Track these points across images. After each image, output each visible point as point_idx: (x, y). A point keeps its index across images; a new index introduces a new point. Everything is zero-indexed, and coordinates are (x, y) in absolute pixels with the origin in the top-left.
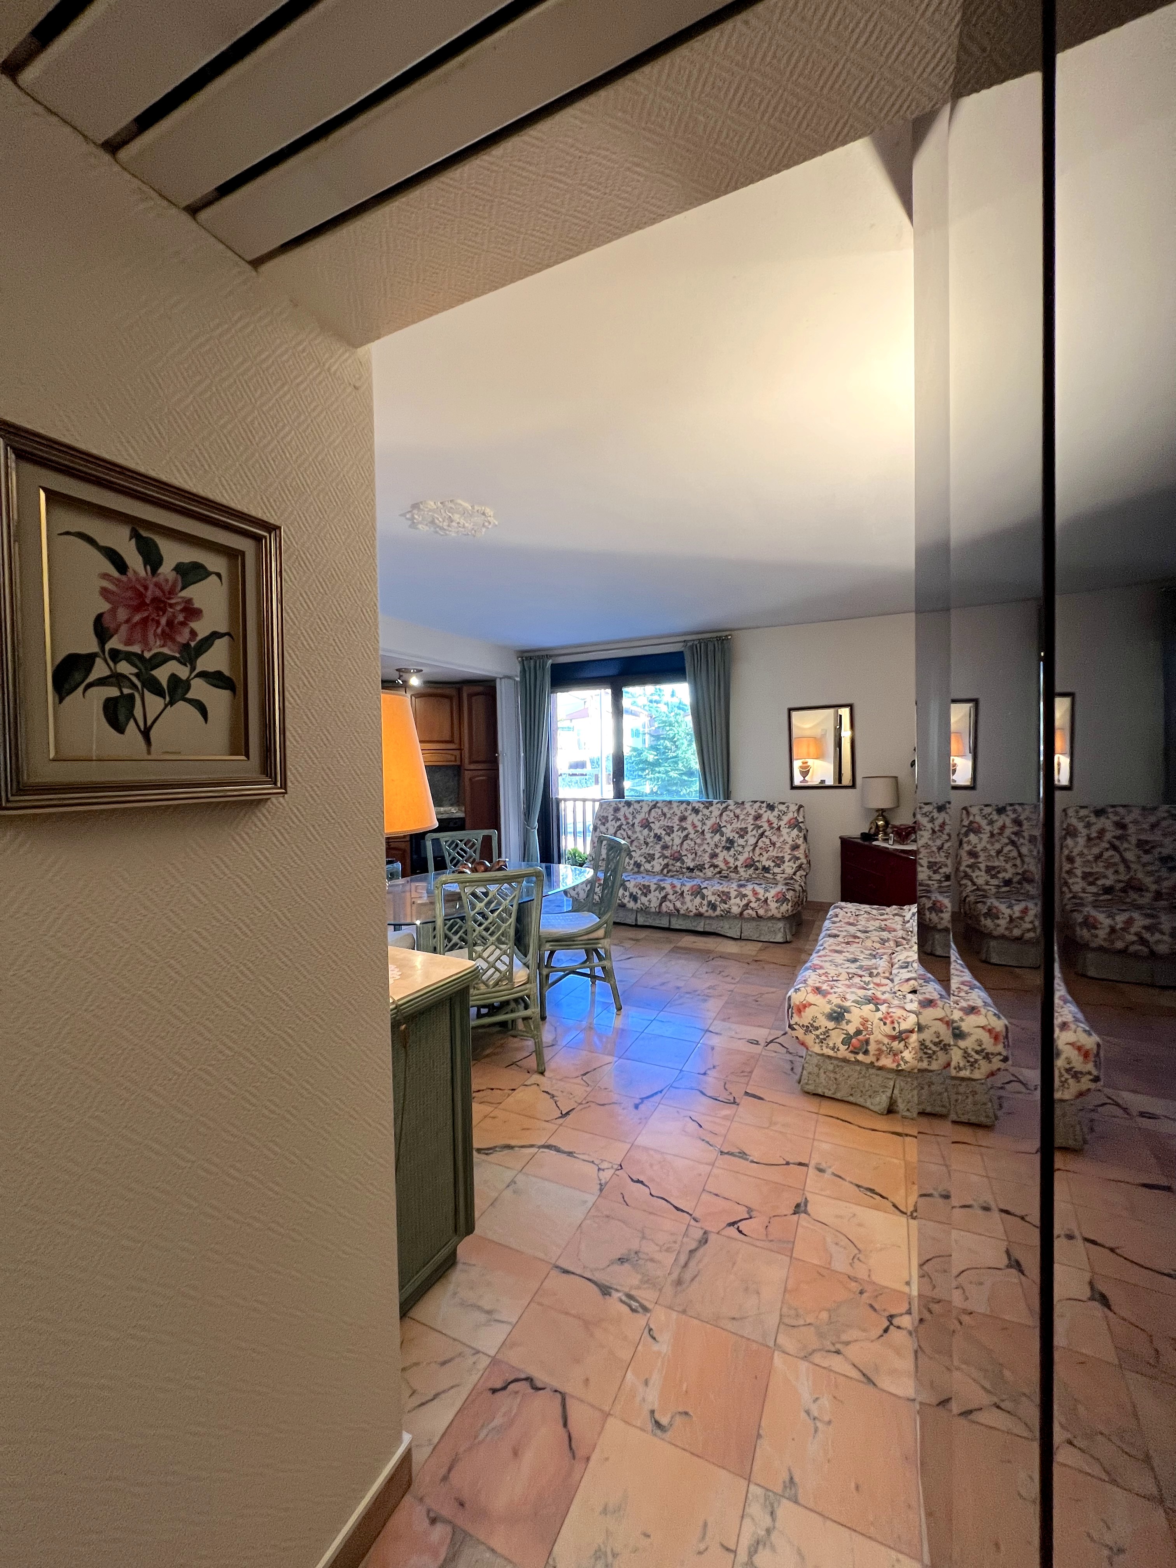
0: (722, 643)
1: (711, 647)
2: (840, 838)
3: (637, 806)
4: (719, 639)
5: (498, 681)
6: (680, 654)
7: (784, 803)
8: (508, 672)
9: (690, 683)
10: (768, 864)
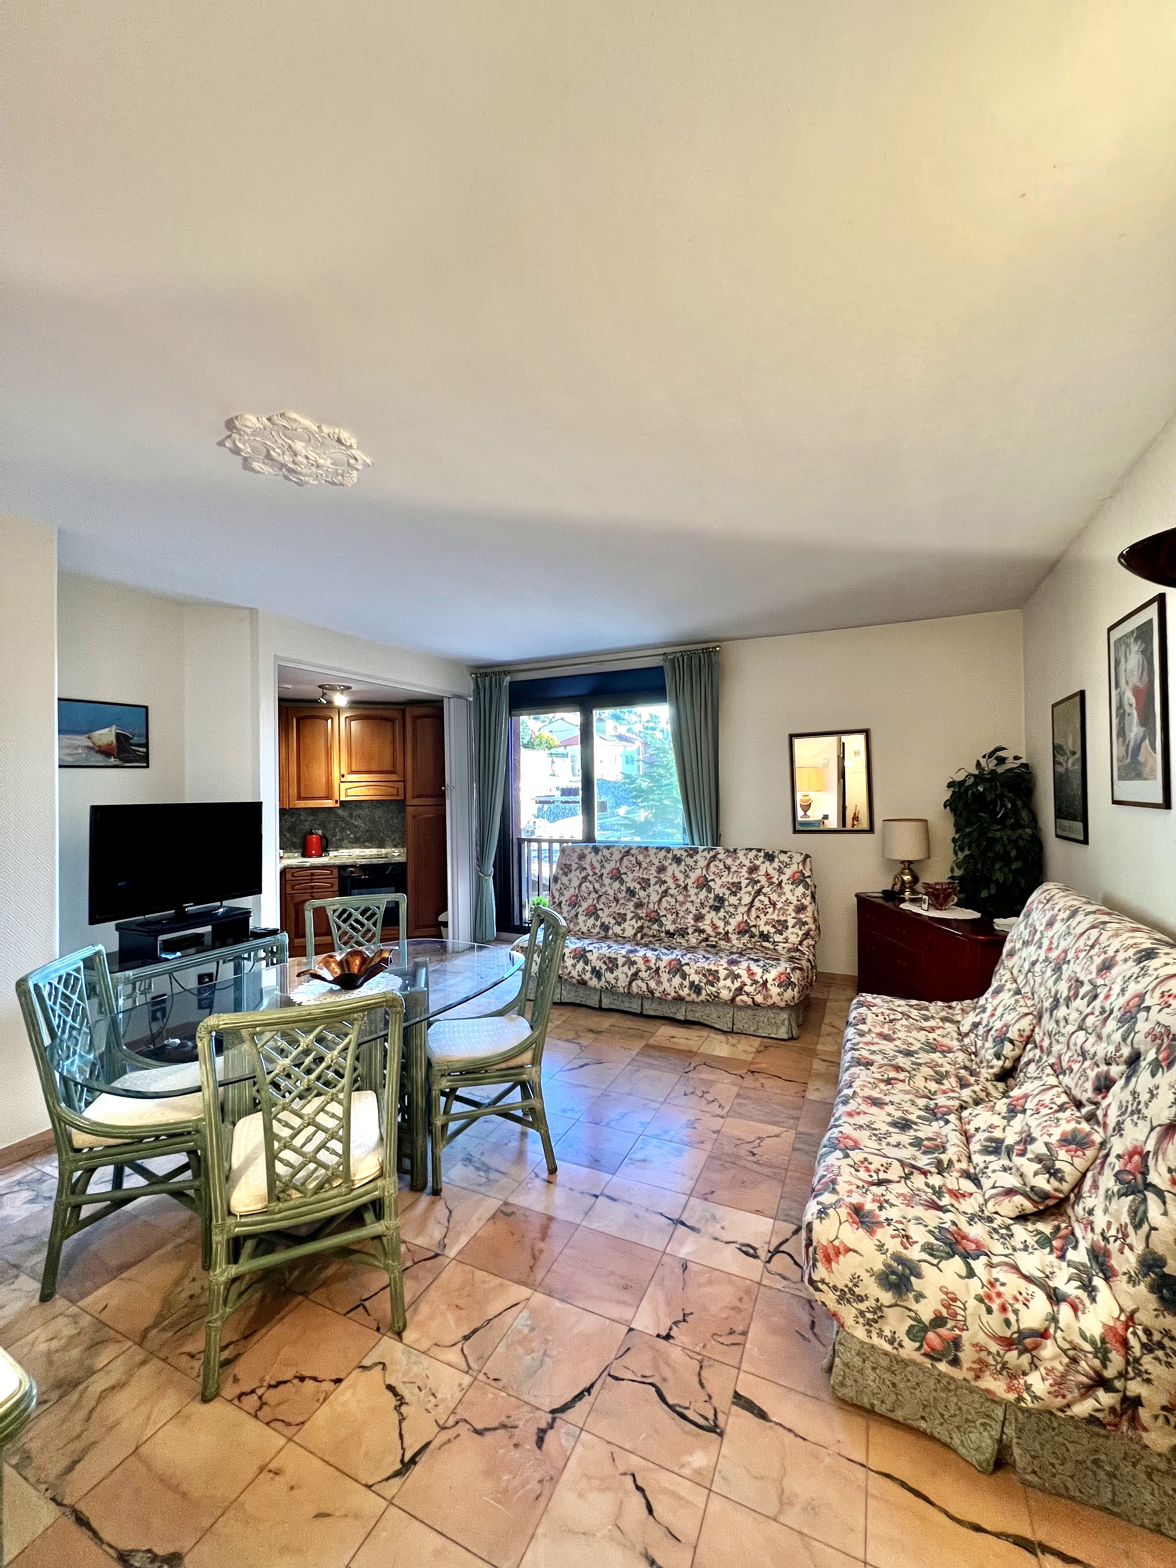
0: (709, 656)
1: (695, 662)
2: (857, 896)
3: (606, 853)
4: (706, 651)
5: (446, 701)
6: (658, 671)
7: (785, 852)
8: (458, 691)
9: (671, 705)
10: (766, 929)
